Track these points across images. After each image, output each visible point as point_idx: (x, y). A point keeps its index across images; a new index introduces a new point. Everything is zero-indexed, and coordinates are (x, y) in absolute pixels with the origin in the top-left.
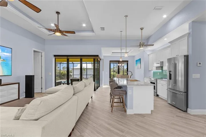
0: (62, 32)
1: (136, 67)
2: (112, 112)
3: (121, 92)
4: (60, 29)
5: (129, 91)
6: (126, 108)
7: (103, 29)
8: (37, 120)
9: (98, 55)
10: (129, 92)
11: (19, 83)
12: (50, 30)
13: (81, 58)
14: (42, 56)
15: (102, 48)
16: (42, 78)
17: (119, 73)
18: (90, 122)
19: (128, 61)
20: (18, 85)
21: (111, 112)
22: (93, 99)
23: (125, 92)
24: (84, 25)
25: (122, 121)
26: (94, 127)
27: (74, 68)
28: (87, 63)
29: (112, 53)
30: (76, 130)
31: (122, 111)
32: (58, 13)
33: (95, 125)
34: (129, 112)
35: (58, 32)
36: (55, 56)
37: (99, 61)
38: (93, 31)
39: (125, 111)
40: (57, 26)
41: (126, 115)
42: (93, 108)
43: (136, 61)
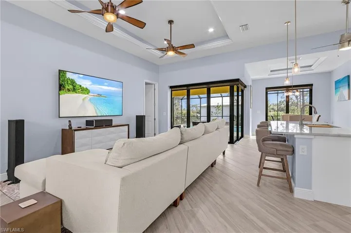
0: (177, 49)
1: (336, 98)
2: (258, 185)
3: (281, 148)
4: (174, 46)
5: (301, 147)
6: (293, 184)
7: (245, 27)
8: (121, 168)
9: (238, 79)
10: (300, 150)
11: (128, 125)
12: (161, 50)
13: (209, 87)
14: (155, 90)
15: (246, 65)
16: (155, 119)
17: (287, 112)
18: (211, 194)
19: (312, 85)
20: (127, 127)
21: (257, 187)
22: (226, 158)
23: (291, 150)
24: (211, 30)
25: (277, 208)
26: (217, 203)
27: (202, 105)
28: (222, 97)
29: (271, 71)
30: (186, 200)
31: (283, 188)
32: (171, 22)
33: (219, 201)
34: (299, 192)
35: (170, 50)
36: (171, 87)
37: (242, 91)
38: (226, 36)
39: (291, 190)
40: (169, 42)
41: (293, 199)
42: (222, 172)
43: (336, 82)
